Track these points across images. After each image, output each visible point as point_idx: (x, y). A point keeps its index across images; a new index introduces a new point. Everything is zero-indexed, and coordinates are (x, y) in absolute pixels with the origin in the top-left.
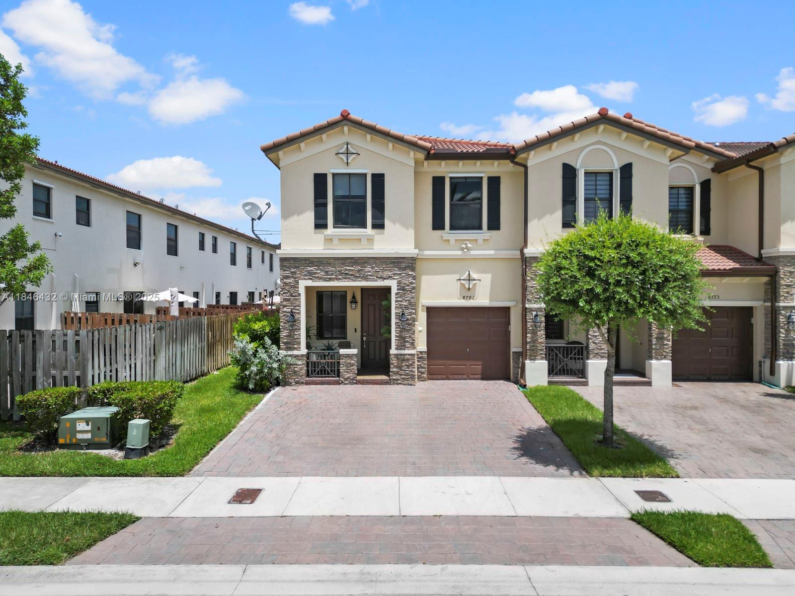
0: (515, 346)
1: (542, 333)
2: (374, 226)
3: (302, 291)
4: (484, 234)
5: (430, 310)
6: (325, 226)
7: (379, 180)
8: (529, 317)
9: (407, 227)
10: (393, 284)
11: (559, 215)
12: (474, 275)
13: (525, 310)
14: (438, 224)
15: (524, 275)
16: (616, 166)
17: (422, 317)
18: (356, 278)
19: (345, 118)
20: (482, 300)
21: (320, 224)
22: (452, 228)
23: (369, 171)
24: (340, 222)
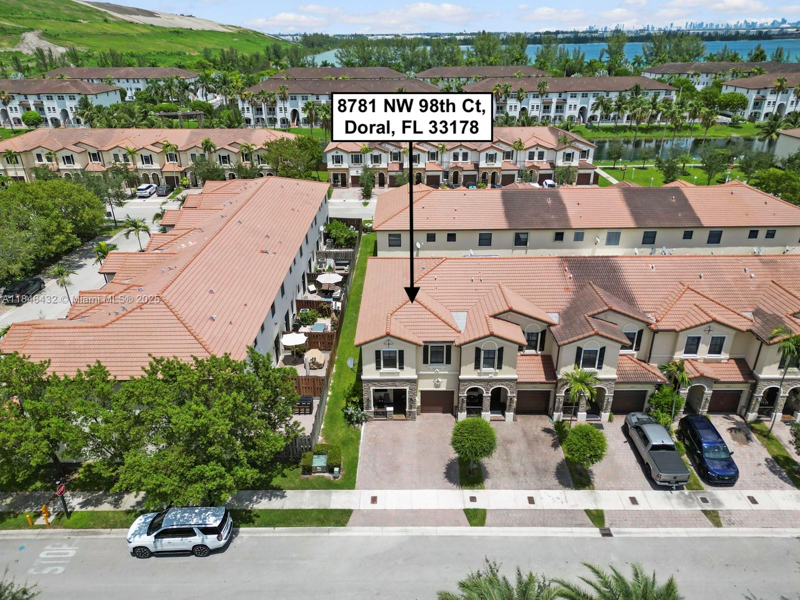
0: (455, 404)
1: (465, 404)
2: (400, 368)
3: (372, 391)
4: (444, 366)
5: (422, 392)
6: (380, 369)
7: (401, 353)
8: (460, 399)
9: (413, 368)
10: (407, 388)
11: (473, 364)
12: (440, 380)
13: (459, 397)
14: (425, 361)
15: (459, 385)
16: (497, 347)
17: (419, 394)
18: (392, 386)
19: (388, 335)
20: (443, 388)
21: (378, 368)
22: (431, 363)
23: (397, 350)
24: (386, 366)
